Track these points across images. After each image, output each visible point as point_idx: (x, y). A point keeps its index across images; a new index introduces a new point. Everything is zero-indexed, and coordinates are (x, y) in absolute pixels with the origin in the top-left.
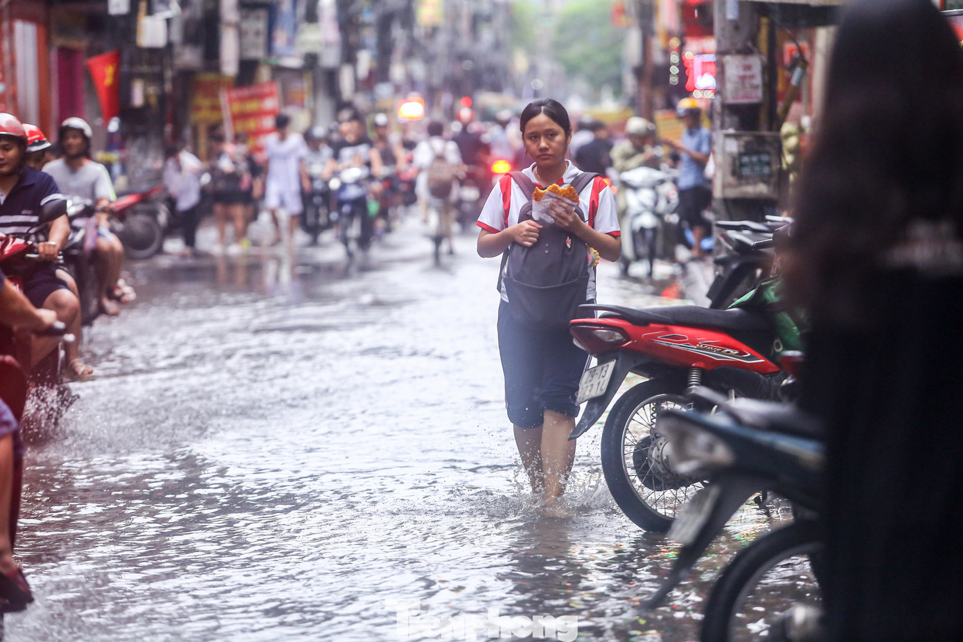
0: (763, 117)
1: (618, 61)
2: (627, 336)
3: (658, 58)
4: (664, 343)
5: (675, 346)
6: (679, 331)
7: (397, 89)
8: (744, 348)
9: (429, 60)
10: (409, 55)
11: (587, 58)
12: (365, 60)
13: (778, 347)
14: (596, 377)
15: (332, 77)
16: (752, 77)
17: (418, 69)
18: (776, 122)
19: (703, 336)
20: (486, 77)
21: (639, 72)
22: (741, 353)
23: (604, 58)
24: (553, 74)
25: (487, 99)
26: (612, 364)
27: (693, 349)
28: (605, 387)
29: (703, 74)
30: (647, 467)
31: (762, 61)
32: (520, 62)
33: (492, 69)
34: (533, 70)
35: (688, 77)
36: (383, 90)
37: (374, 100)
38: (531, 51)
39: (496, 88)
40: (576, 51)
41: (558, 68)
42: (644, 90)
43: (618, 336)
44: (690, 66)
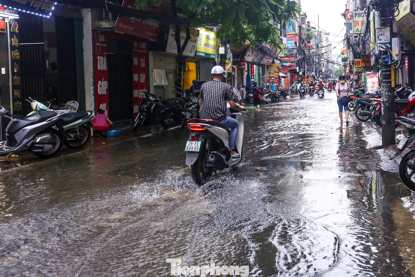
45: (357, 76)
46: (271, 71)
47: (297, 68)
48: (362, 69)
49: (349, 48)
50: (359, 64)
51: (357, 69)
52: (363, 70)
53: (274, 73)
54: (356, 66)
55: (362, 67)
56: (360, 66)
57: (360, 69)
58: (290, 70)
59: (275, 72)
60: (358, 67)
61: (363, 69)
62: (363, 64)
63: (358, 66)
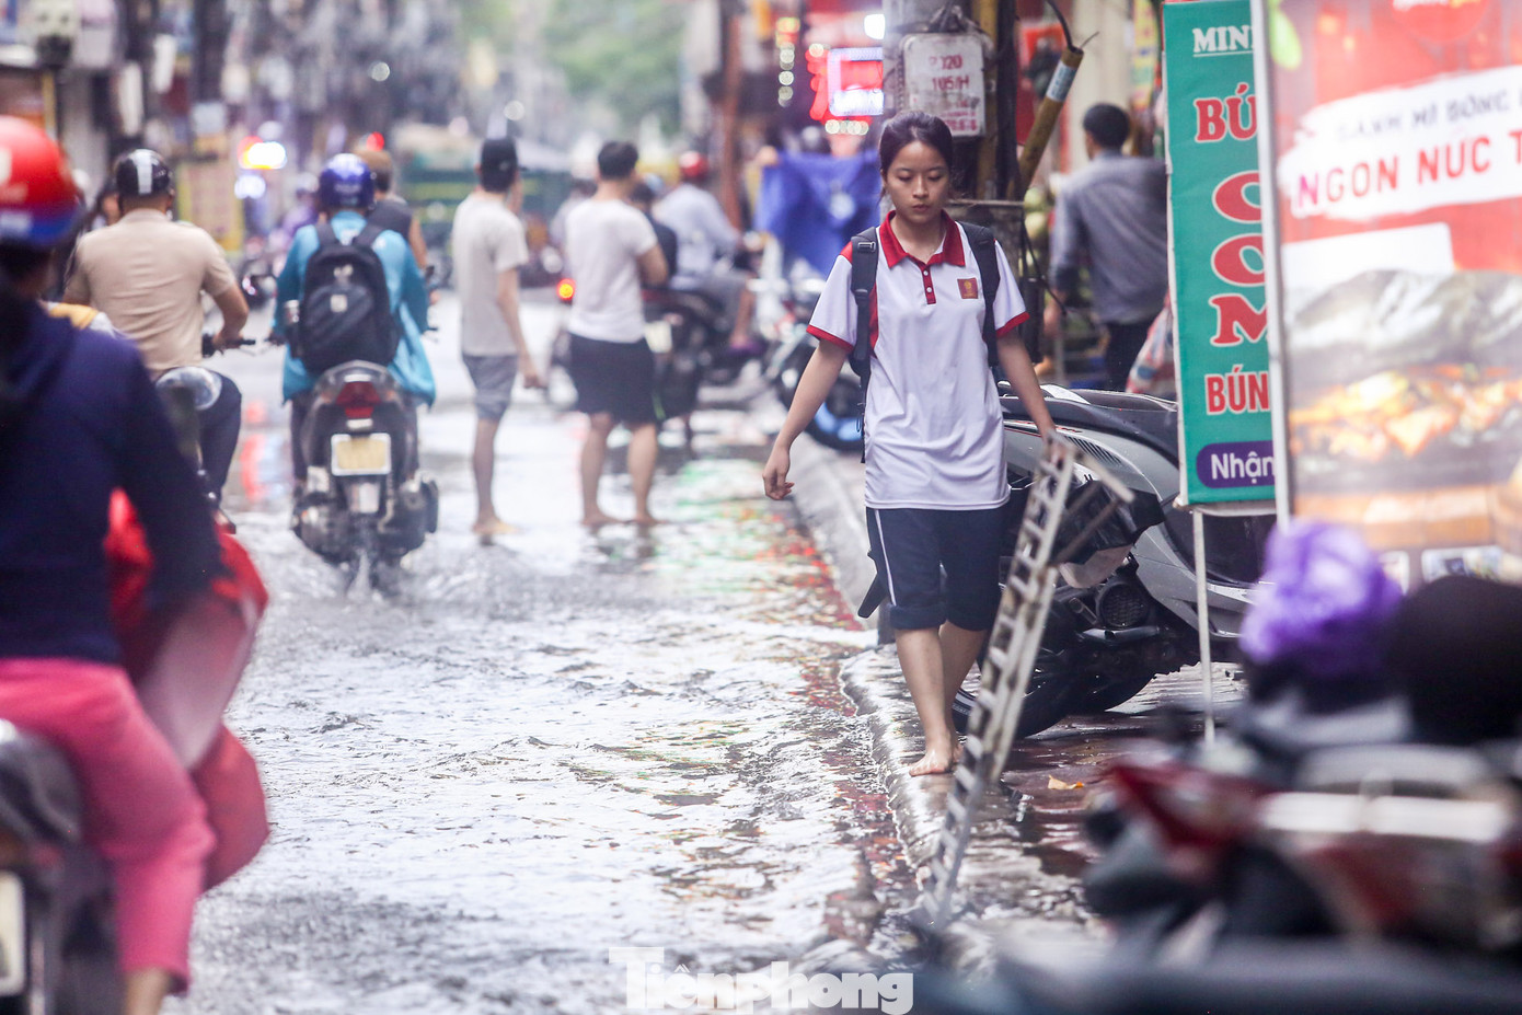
0: (986, 166)
1: (672, 68)
3: (751, 58)
7: (235, 115)
9: (300, 58)
10: (259, 47)
11: (612, 62)
12: (167, 55)
15: (101, 86)
16: (964, 81)
17: (278, 76)
18: (1014, 178)
20: (416, 95)
21: (714, 86)
23: (644, 62)
24: (545, 91)
25: (416, 137)
29: (844, 87)
31: (984, 47)
32: (481, 68)
33: (427, 80)
34: (506, 81)
35: (814, 93)
36: (208, 116)
37: (191, 137)
38: (504, 47)
39: (435, 116)
40: (588, 50)
41: (558, 81)
42: (723, 122)
44: (820, 71)
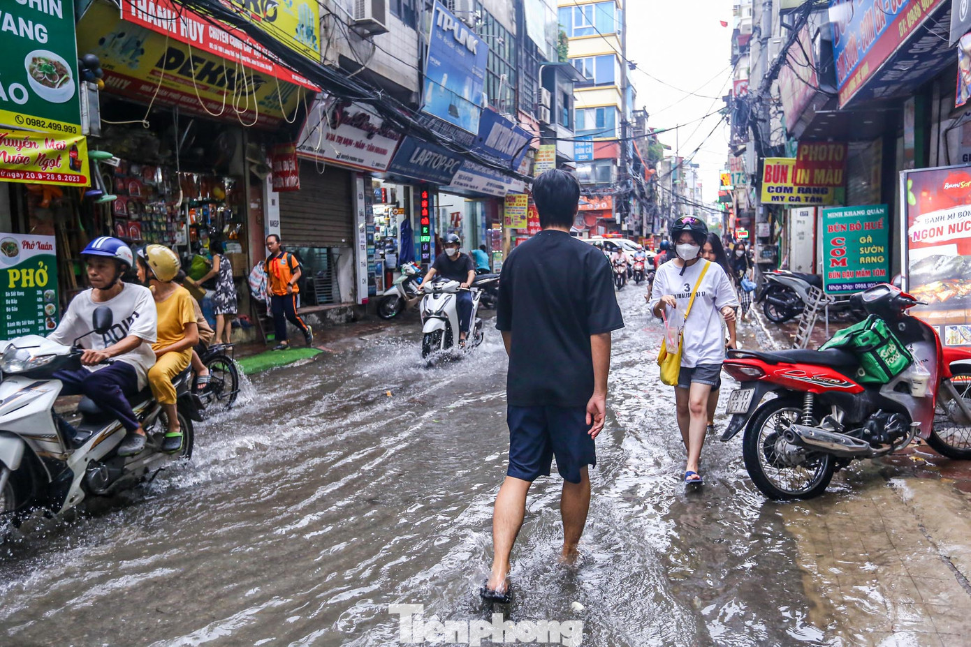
2: (763, 372)
4: (789, 377)
5: (796, 378)
6: (799, 368)
8: (843, 378)
13: (861, 373)
14: (740, 398)
19: (815, 371)
22: (841, 381)
26: (752, 391)
27: (809, 381)
28: (747, 407)
30: (774, 457)
43: (757, 372)
45: (768, 225)
46: (512, 216)
47: (618, 216)
48: (795, 194)
49: (743, 133)
50: (785, 174)
51: (775, 194)
52: (798, 199)
53: (519, 219)
54: (772, 184)
55: (795, 189)
56: (789, 184)
57: (787, 195)
58: (602, 221)
59: (523, 217)
60: (779, 190)
61: (801, 195)
62: (802, 176)
63: (779, 184)
